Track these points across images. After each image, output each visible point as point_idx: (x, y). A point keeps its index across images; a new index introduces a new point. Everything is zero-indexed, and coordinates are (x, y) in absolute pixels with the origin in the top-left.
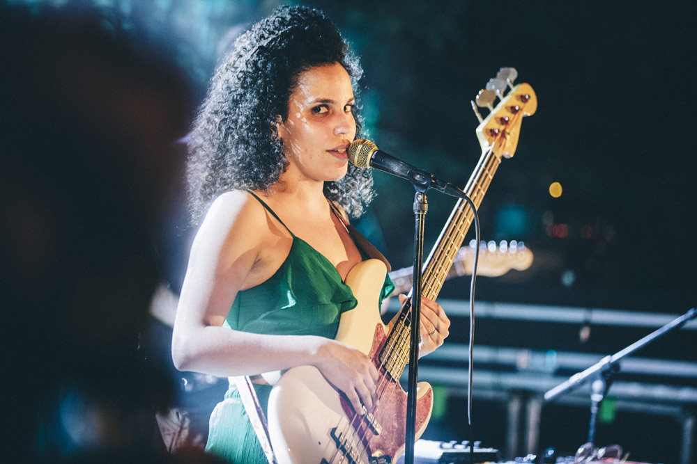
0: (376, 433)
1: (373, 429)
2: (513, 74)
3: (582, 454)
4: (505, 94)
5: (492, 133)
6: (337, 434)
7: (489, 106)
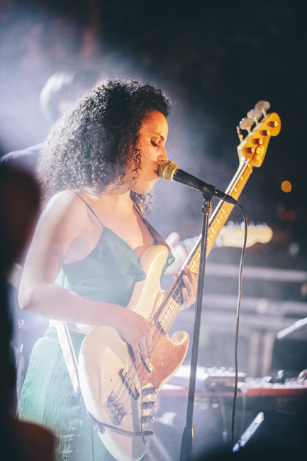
0: (149, 371)
1: (147, 368)
2: (267, 105)
3: (302, 377)
4: (260, 121)
5: (249, 150)
6: (124, 374)
7: (248, 129)
